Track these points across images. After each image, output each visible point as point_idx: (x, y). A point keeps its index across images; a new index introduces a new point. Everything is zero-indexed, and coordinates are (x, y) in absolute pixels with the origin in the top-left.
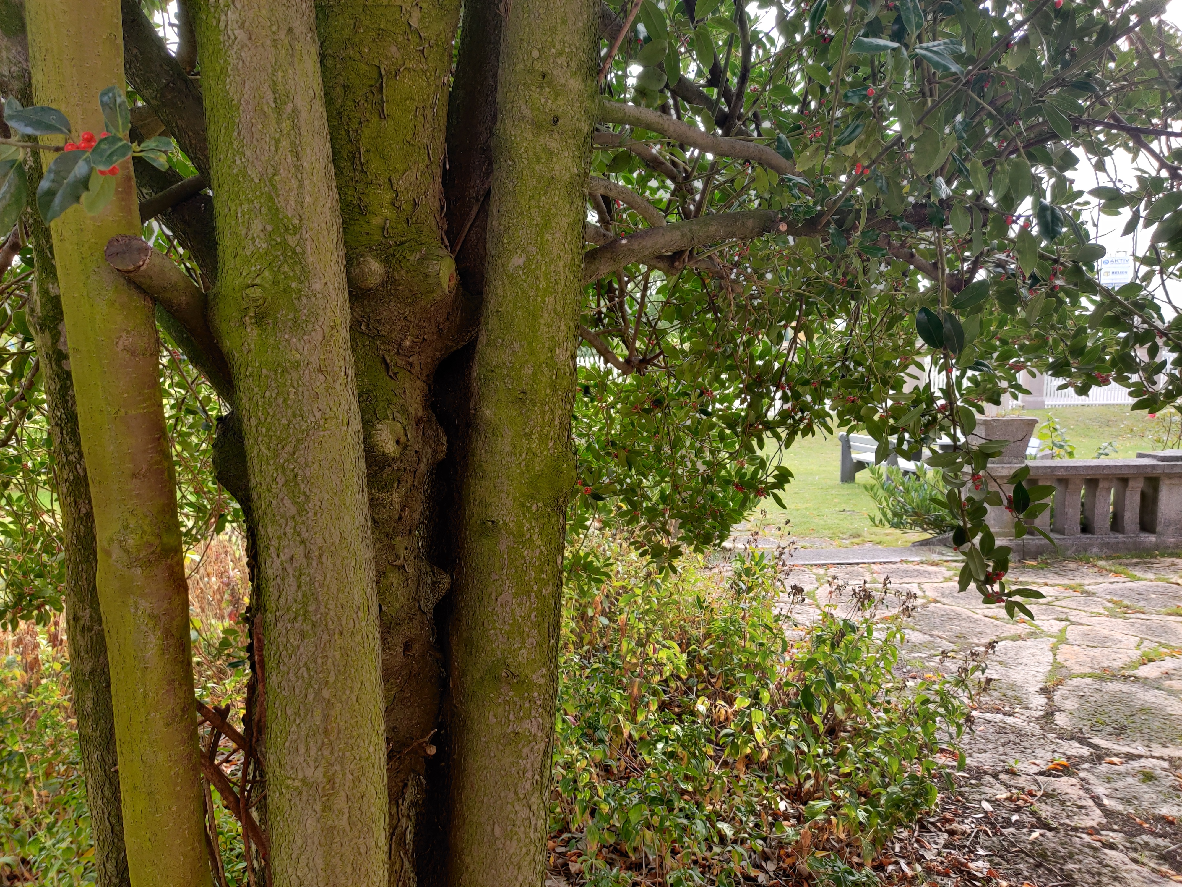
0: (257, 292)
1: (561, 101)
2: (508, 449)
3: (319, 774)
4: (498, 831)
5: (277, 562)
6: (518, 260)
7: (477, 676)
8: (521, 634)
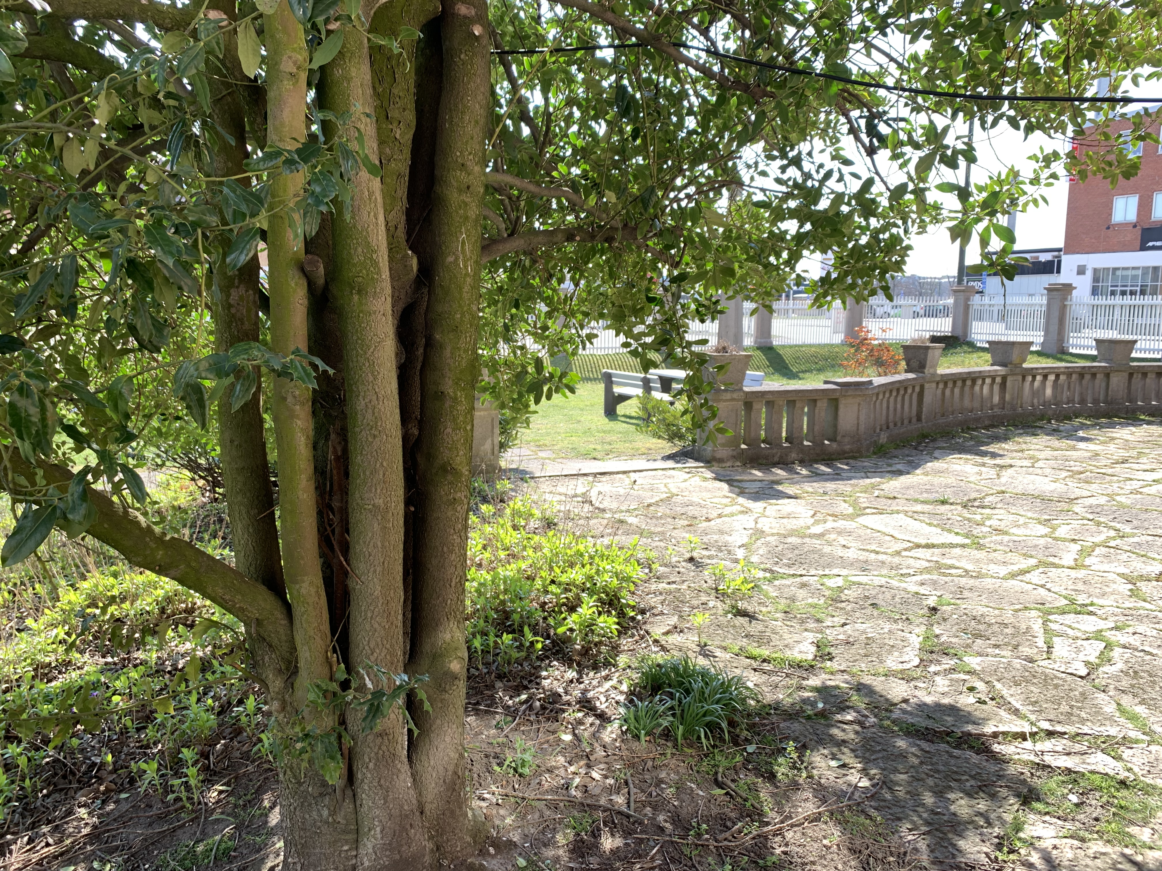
0: (360, 279)
1: (471, 177)
2: (449, 355)
3: (381, 501)
4: (445, 549)
5: (363, 403)
6: (451, 259)
7: (434, 471)
8: (457, 448)
